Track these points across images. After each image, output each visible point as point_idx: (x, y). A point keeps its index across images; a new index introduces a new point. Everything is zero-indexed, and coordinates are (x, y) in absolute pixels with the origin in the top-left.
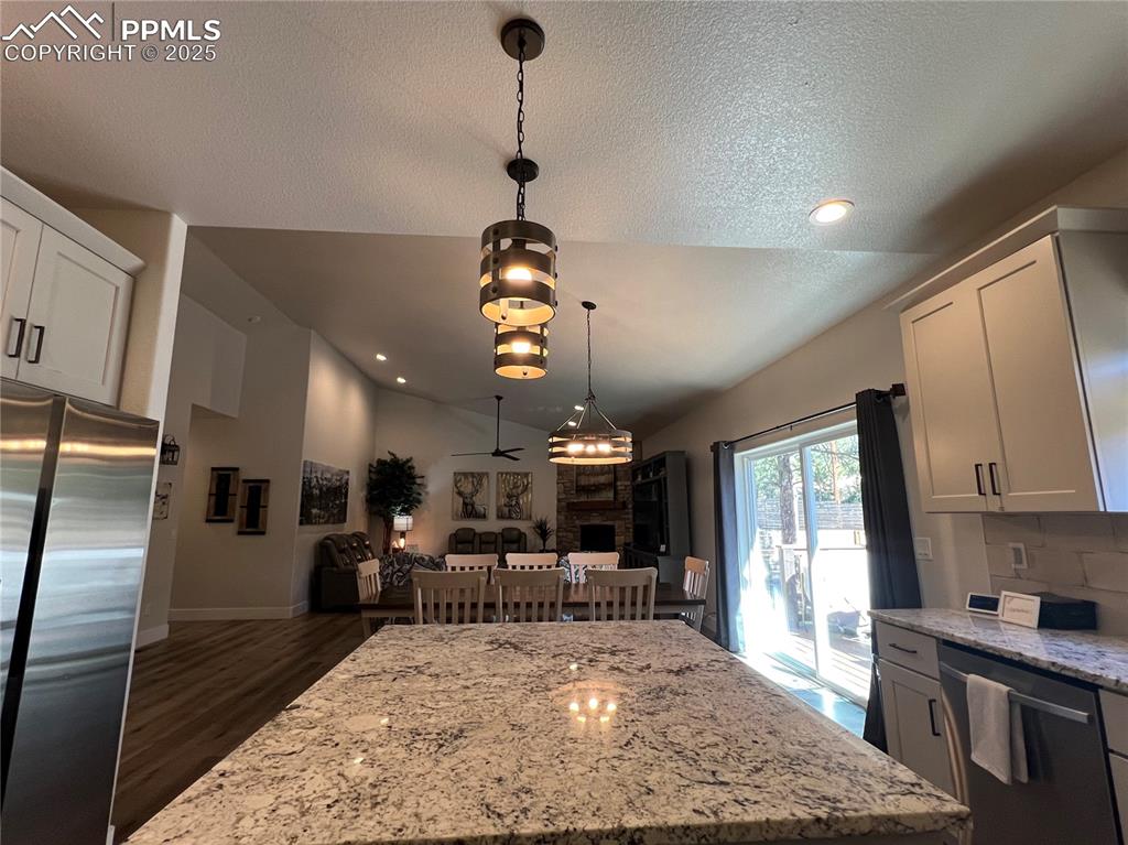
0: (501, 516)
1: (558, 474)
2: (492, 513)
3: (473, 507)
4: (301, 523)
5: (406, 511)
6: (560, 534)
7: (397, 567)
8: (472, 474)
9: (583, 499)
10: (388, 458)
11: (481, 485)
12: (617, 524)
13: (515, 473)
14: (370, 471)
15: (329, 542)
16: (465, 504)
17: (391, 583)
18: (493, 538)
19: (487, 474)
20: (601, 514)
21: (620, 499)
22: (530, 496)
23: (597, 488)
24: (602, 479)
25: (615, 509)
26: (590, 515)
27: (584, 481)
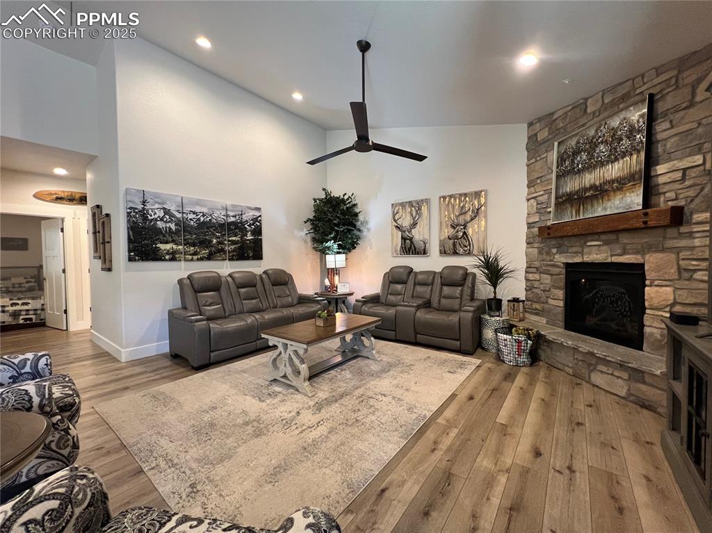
0: (443, 252)
2: (434, 248)
3: (412, 242)
4: (131, 259)
6: (531, 276)
8: (411, 204)
9: (569, 216)
10: (323, 196)
12: (652, 262)
13: (461, 195)
16: (404, 239)
19: (427, 201)
20: (606, 243)
21: (665, 201)
22: (483, 223)
23: (601, 192)
24: (614, 170)
25: (646, 228)
26: (584, 245)
27: (571, 185)
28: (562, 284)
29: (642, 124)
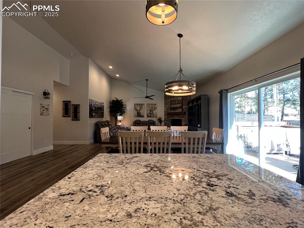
0: (148, 116)
1: (165, 104)
2: (145, 115)
3: (140, 114)
4: (90, 117)
5: (121, 115)
6: (165, 122)
7: (117, 130)
8: (140, 104)
9: (172, 111)
10: (115, 100)
11: (142, 107)
12: (183, 119)
13: (152, 104)
14: (110, 103)
15: (98, 123)
16: (138, 113)
17: (115, 135)
18: (146, 122)
19: (144, 104)
20: (177, 116)
21: (184, 111)
22: (156, 111)
23: (177, 108)
24: (178, 105)
25: (182, 114)
26: (174, 116)
27: (172, 106)
28: (171, 123)
29: (181, 100)
